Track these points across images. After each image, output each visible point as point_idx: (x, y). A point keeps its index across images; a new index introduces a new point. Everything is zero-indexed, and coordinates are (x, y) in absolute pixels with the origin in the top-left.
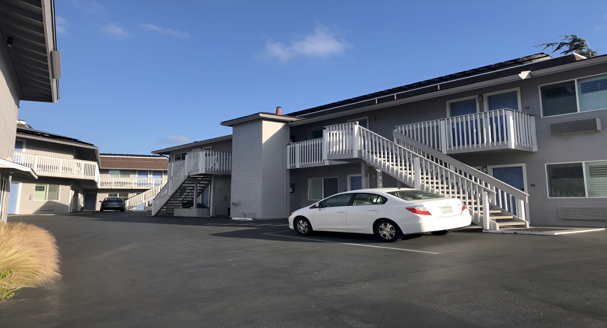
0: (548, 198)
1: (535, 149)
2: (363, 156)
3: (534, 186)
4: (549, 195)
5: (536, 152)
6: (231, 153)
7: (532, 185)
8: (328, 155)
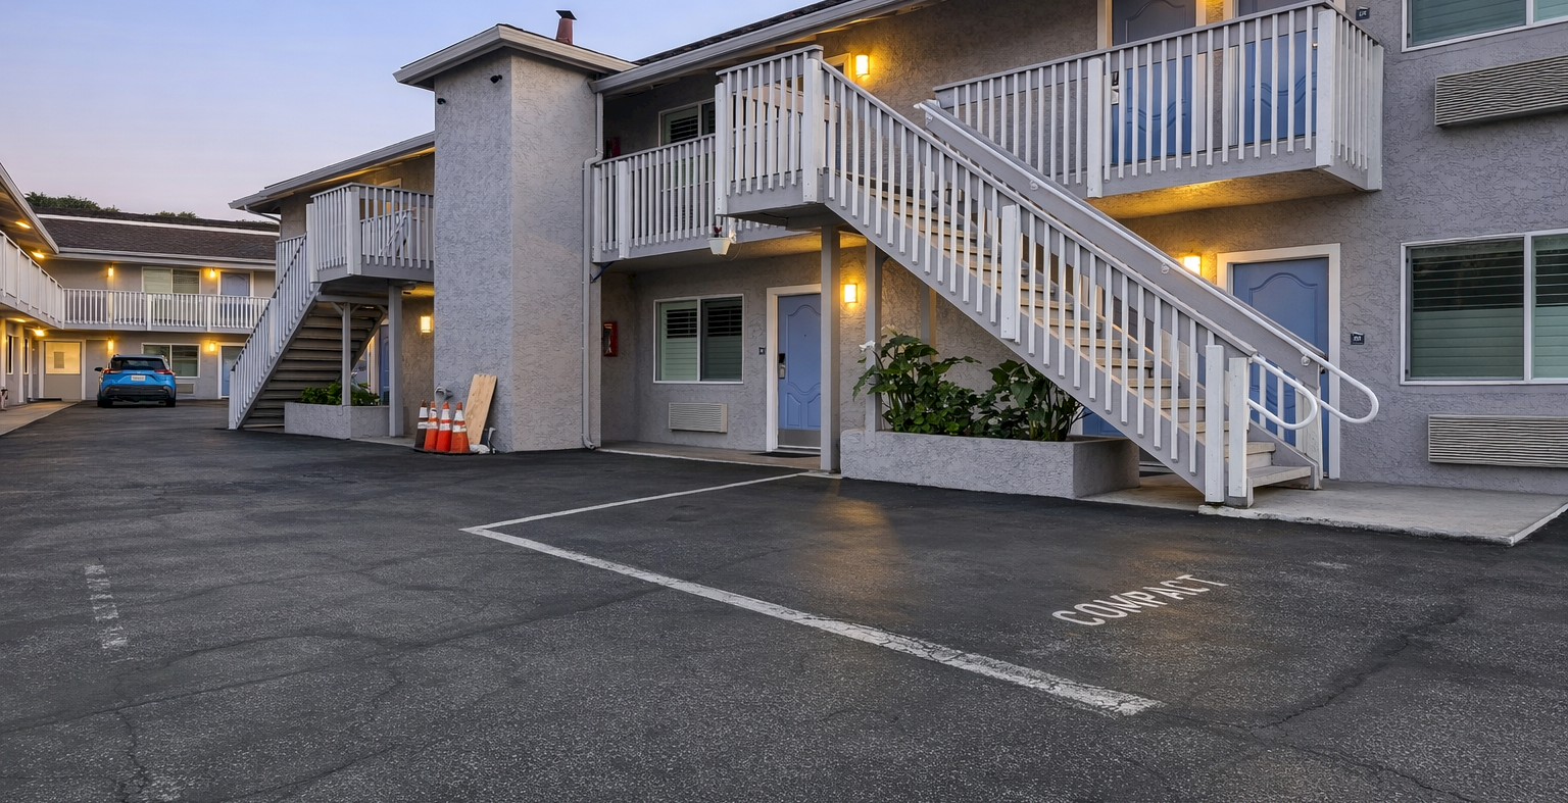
0: (1403, 381)
1: (1374, 182)
2: (832, 194)
3: (1362, 341)
4: (1406, 372)
5: (1377, 191)
6: (431, 197)
7: (1352, 336)
8: (729, 193)
